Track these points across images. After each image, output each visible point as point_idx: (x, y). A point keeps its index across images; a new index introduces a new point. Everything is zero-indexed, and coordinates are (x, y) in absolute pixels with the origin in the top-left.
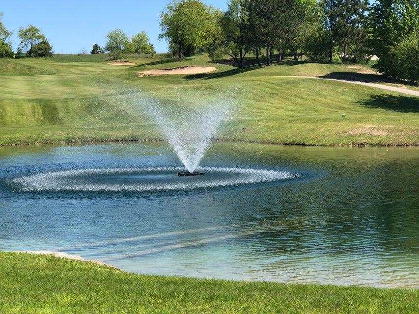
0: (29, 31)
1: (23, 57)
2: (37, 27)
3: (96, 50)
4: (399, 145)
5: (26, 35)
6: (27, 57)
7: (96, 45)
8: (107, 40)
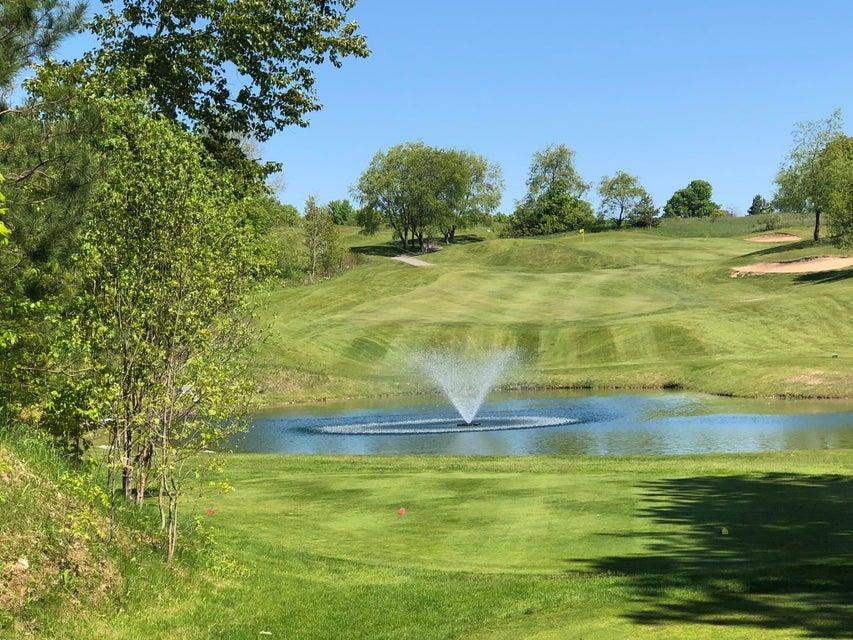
0: (616, 182)
1: (606, 229)
2: (632, 174)
3: (757, 207)
4: (819, 397)
5: (612, 189)
6: (613, 228)
7: (758, 197)
8: (776, 188)
